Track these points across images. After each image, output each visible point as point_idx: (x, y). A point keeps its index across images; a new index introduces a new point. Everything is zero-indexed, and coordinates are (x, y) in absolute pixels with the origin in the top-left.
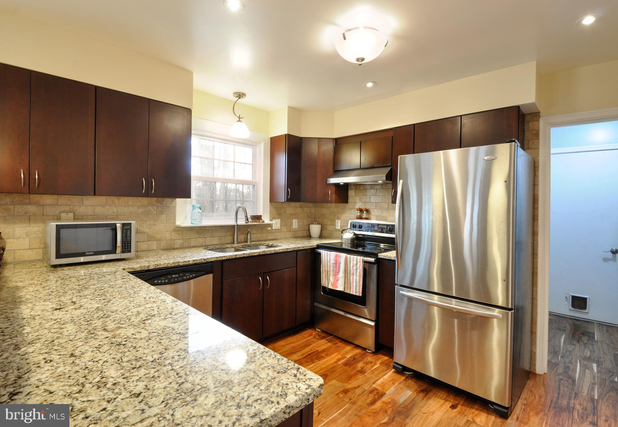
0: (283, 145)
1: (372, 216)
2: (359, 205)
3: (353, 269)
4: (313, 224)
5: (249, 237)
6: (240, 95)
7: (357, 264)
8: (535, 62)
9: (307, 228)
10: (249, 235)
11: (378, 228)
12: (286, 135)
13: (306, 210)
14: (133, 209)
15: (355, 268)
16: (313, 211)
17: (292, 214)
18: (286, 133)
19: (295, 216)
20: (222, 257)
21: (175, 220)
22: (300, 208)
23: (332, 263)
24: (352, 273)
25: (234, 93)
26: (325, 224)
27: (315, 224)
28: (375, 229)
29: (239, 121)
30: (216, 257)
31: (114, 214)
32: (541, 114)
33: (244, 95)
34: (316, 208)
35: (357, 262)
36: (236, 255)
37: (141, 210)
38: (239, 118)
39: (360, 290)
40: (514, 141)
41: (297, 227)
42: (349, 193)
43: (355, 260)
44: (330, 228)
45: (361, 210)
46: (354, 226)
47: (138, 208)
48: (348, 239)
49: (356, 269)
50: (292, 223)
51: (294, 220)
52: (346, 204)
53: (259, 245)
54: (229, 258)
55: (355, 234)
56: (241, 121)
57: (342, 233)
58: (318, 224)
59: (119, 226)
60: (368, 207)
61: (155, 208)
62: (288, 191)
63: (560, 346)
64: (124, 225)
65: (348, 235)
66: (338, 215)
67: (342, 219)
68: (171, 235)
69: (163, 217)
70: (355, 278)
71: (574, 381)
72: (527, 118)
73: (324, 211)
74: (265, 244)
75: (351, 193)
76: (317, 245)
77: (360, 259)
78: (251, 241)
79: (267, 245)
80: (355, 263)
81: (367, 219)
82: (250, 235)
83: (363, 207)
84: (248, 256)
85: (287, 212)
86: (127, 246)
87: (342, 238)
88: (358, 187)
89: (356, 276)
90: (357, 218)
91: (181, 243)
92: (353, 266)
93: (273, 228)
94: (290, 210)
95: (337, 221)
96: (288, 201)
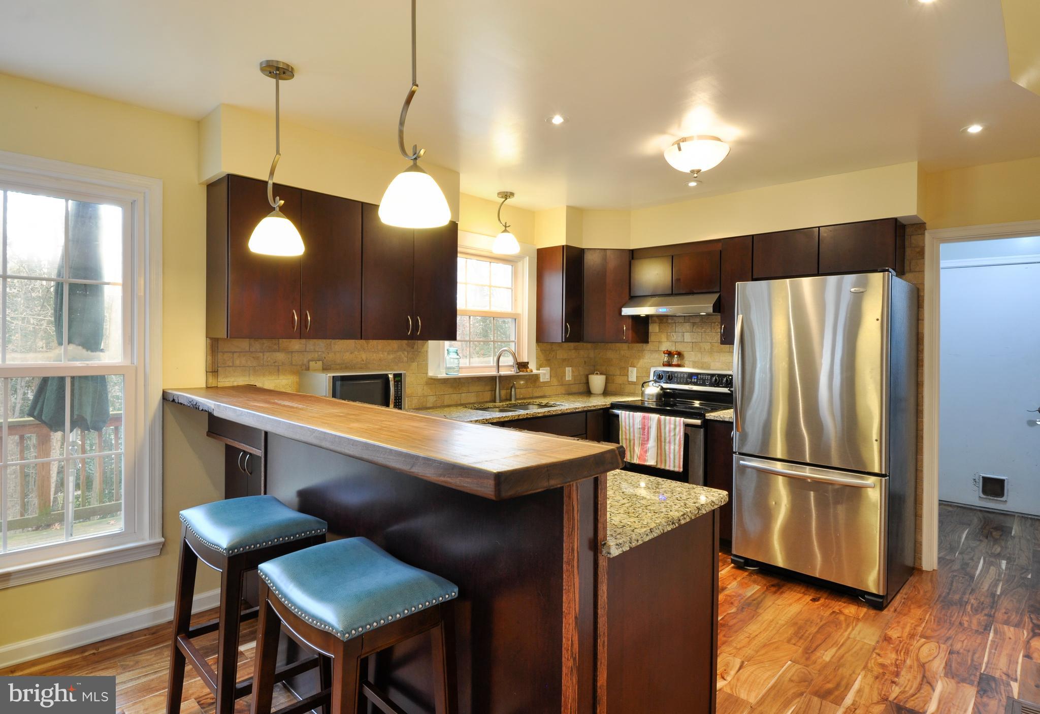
0: (559, 261)
1: (687, 362)
2: (666, 346)
3: (670, 436)
4: (593, 373)
5: (513, 393)
6: (506, 195)
7: (675, 429)
8: (916, 163)
9: (584, 380)
10: (513, 390)
11: (697, 379)
12: (563, 246)
13: (582, 352)
14: (382, 356)
15: (672, 434)
16: (592, 355)
17: (564, 360)
18: (564, 243)
19: (567, 362)
20: (505, 417)
21: (427, 370)
22: (574, 351)
23: (637, 428)
24: (667, 440)
25: (499, 194)
26: (611, 374)
27: (597, 374)
28: (693, 380)
29: (505, 231)
30: (498, 418)
31: (363, 362)
32: (927, 226)
33: (512, 194)
34: (596, 351)
35: (675, 425)
36: (519, 416)
37: (391, 356)
38: (506, 227)
39: (680, 464)
40: (888, 271)
41: (570, 379)
42: (650, 328)
43: (672, 422)
44: (619, 380)
45: (670, 354)
46: (659, 377)
47: (388, 354)
48: (652, 395)
49: (675, 435)
50: (565, 373)
51: (567, 368)
52: (645, 345)
53: (526, 404)
54: (511, 419)
55: (662, 389)
56: (508, 232)
57: (643, 386)
58: (601, 374)
59: (391, 376)
60: (680, 348)
61: (406, 353)
62: (566, 326)
63: (960, 542)
64: (395, 376)
65: (653, 390)
66: (632, 360)
67: (638, 366)
68: (423, 390)
69: (415, 365)
70: (672, 447)
71: (972, 577)
72: (908, 231)
73: (610, 354)
74: (535, 403)
75: (653, 328)
76: (612, 404)
77: (680, 421)
78: (516, 399)
79: (538, 405)
80: (672, 426)
81: (678, 366)
82: (515, 389)
83: (673, 349)
84: (532, 416)
85: (558, 357)
86: (399, 401)
87: (643, 394)
88: (665, 320)
89: (675, 444)
90: (664, 365)
91: (434, 400)
92: (670, 432)
93: (541, 380)
94: (561, 354)
95: (630, 369)
96: (567, 340)
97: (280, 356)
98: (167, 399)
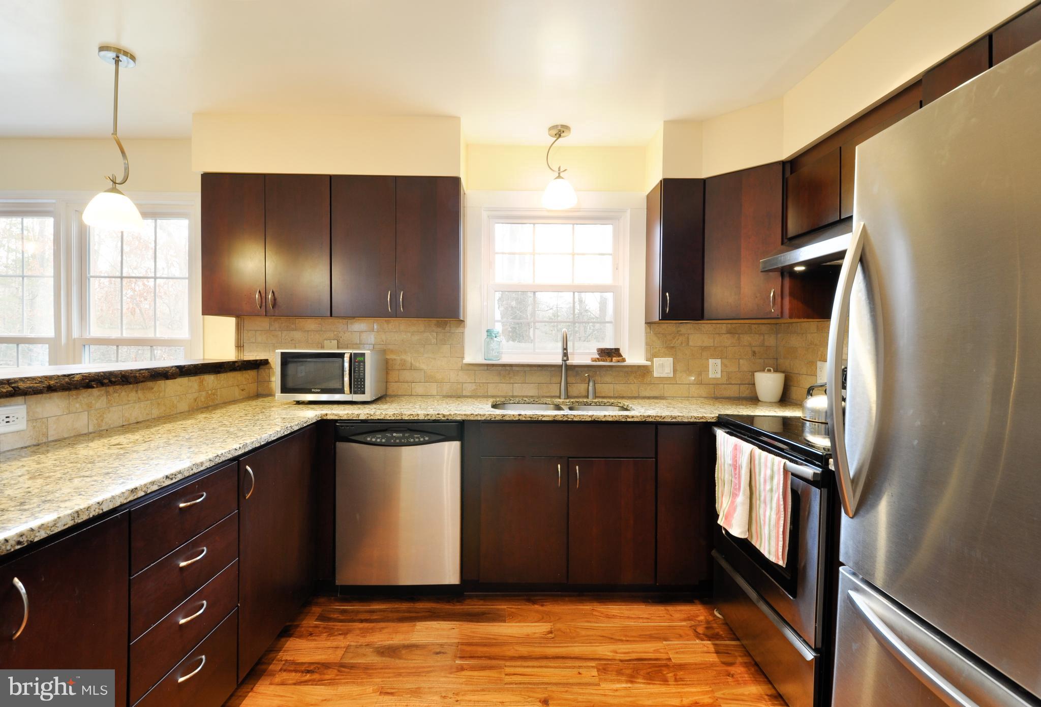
0: (658, 205)
3: (765, 490)
4: (763, 370)
5: (591, 388)
6: (560, 131)
7: (772, 478)
10: (591, 384)
12: (662, 182)
13: (746, 339)
14: (405, 336)
15: (768, 487)
16: (771, 341)
17: (704, 348)
18: (661, 177)
19: (718, 352)
21: (464, 354)
22: (728, 335)
23: (728, 464)
24: (762, 498)
25: (548, 130)
26: (796, 372)
27: (769, 371)
29: (559, 177)
33: (567, 128)
34: (779, 335)
35: (772, 471)
38: (559, 172)
39: (777, 550)
41: (719, 376)
43: (769, 464)
44: (806, 382)
49: (771, 490)
50: (707, 367)
51: (711, 361)
56: (563, 178)
57: (809, 393)
58: (776, 371)
59: (347, 356)
62: (664, 297)
64: (354, 355)
66: (822, 349)
68: (458, 375)
69: (446, 348)
70: (768, 513)
73: (795, 341)
76: (720, 417)
77: (779, 462)
78: (596, 397)
80: (769, 472)
82: (595, 384)
85: (691, 344)
86: (359, 385)
89: (771, 509)
91: (473, 389)
92: (765, 481)
93: (656, 374)
95: (819, 364)
97: (297, 335)
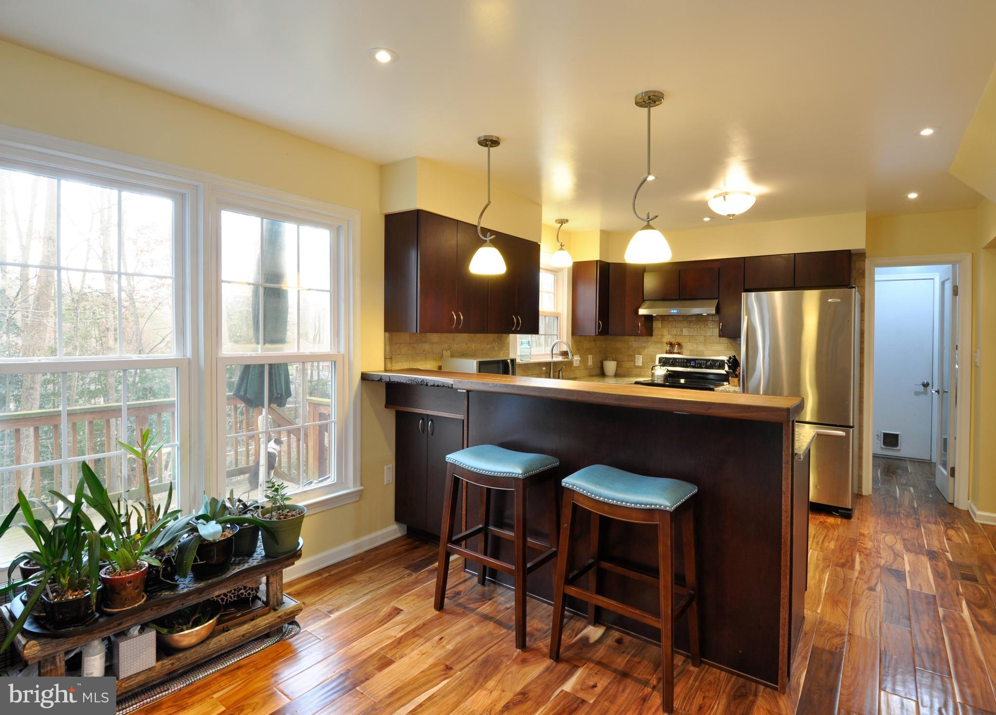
0: (594, 274)
1: (684, 351)
2: (667, 338)
4: (606, 360)
5: (561, 375)
6: (562, 222)
8: (864, 213)
9: (599, 365)
10: (561, 372)
11: (695, 363)
12: (597, 261)
13: (598, 343)
14: (483, 346)
17: (587, 349)
18: (598, 259)
19: (589, 351)
22: (593, 342)
25: (556, 221)
26: (621, 360)
27: (609, 360)
28: (692, 364)
29: (561, 249)
32: (867, 255)
33: (567, 221)
34: (607, 342)
37: (489, 347)
38: (562, 246)
40: (855, 287)
41: (591, 364)
42: (654, 324)
44: (628, 365)
45: (671, 345)
46: (664, 362)
47: (487, 344)
48: (660, 376)
50: (588, 359)
51: (589, 356)
52: (649, 337)
55: (668, 371)
56: (563, 250)
57: (652, 369)
58: (613, 360)
59: (509, 361)
60: (679, 340)
62: (599, 323)
63: (878, 477)
64: (511, 361)
65: (661, 372)
66: (638, 349)
67: (644, 353)
72: (854, 258)
73: (619, 345)
75: (657, 325)
81: (679, 353)
83: (673, 341)
85: (584, 348)
87: (653, 375)
88: (666, 318)
90: (667, 353)
93: (575, 365)
94: (586, 345)
95: (637, 356)
96: (600, 334)
97: (427, 346)
98: (365, 377)
